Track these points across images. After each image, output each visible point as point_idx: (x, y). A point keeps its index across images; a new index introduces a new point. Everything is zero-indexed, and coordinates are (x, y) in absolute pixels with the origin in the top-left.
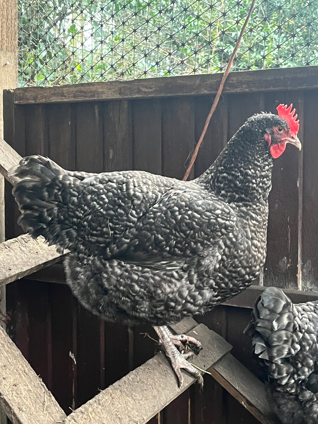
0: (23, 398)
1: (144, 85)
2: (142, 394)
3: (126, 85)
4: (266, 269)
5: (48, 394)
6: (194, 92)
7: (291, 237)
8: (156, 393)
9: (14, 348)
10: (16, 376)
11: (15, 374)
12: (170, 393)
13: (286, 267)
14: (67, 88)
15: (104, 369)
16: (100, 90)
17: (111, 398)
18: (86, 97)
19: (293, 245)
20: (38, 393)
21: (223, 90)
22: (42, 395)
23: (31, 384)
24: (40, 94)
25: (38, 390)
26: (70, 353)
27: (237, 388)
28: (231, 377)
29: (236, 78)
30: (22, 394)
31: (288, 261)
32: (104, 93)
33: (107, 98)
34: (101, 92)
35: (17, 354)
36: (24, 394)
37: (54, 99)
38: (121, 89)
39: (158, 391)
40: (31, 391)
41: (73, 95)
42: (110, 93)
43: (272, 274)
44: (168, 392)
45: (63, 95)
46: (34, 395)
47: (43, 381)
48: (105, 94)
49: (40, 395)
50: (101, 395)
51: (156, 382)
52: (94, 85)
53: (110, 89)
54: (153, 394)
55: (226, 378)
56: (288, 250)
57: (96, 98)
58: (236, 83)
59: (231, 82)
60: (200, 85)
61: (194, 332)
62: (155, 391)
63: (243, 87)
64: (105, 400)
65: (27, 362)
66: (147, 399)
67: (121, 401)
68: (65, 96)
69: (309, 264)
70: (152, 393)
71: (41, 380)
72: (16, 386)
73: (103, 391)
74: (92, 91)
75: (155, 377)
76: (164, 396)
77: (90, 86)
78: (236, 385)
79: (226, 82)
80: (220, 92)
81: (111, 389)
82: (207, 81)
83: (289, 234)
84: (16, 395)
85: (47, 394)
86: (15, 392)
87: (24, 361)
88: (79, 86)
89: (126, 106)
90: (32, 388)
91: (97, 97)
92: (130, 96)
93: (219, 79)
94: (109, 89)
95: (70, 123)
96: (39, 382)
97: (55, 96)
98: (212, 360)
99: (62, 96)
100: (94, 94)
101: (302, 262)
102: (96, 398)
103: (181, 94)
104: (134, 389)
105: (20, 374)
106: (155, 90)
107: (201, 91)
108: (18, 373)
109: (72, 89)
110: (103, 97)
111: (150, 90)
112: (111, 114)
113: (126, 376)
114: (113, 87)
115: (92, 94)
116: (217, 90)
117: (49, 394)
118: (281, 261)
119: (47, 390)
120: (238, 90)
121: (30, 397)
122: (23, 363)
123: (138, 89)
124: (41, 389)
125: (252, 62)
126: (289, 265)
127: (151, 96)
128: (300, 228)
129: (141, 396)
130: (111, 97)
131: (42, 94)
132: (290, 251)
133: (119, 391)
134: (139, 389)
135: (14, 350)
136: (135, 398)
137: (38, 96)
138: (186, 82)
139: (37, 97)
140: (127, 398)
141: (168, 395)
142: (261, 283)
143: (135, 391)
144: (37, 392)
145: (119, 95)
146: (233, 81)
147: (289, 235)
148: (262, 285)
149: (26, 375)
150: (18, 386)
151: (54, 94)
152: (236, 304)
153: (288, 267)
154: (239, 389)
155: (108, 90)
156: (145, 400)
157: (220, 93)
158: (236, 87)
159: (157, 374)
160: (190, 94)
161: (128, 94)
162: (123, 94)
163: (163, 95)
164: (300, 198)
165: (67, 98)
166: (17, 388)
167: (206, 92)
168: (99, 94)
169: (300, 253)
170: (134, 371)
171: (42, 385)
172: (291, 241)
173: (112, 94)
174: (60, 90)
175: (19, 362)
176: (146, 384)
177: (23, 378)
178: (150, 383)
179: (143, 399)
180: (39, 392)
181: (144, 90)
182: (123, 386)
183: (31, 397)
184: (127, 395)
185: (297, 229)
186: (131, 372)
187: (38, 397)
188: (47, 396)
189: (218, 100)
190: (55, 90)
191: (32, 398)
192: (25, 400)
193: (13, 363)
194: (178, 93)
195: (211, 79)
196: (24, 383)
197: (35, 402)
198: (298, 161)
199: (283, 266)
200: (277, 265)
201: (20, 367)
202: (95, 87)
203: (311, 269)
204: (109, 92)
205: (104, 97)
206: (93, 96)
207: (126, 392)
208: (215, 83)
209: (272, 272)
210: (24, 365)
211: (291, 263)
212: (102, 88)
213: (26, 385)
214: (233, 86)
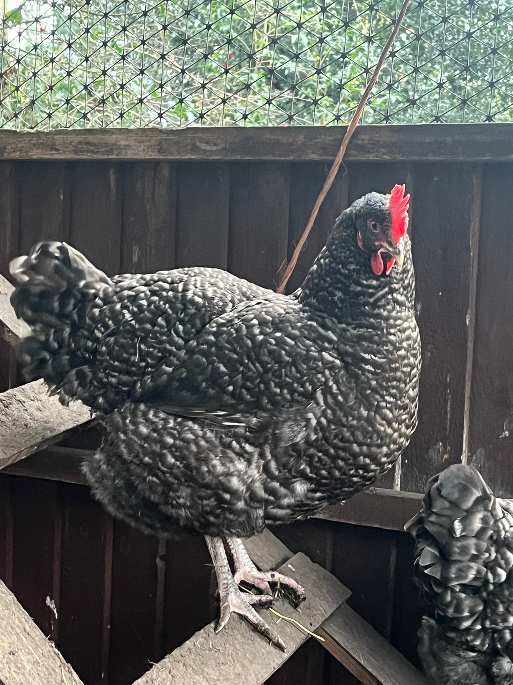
0: (28, 676)
1: (203, 139)
2: (218, 670)
3: (171, 137)
4: (406, 461)
5: (67, 669)
6: (294, 156)
7: (452, 408)
8: (240, 669)
9: (3, 589)
10: (12, 638)
11: (10, 634)
12: (262, 668)
13: (440, 459)
14: (62, 136)
15: (109, 627)
16: (123, 143)
17: (170, 676)
18: (97, 153)
19: (455, 423)
20: (50, 666)
21: (345, 155)
22: (57, 670)
23: (38, 651)
24: (10, 144)
25: (50, 662)
26: (48, 599)
27: (362, 662)
28: (351, 643)
29: (368, 136)
30: (25, 668)
31: (445, 448)
32: (130, 149)
33: (136, 157)
34: (125, 146)
35: (10, 600)
36: (28, 668)
37: (36, 154)
38: (161, 143)
39: (243, 666)
40: (38, 663)
41: (72, 148)
42: (141, 149)
43: (416, 470)
44: (259, 667)
45: (53, 147)
46: (45, 669)
47: (57, 646)
48: (133, 149)
49: (54, 671)
50: (155, 672)
51: (239, 650)
52: (113, 133)
53: (142, 142)
54: (236, 671)
55: (343, 645)
56: (446, 429)
57: (114, 157)
58: (369, 144)
59: (359, 142)
60: (304, 144)
61: (289, 566)
62: (238, 665)
63: (381, 151)
64: (162, 680)
65: (27, 614)
66: (227, 679)
67: (187, 681)
68: (57, 150)
69: (481, 455)
70: (234, 669)
71: (53, 645)
72: (13, 654)
73: (158, 665)
74: (108, 143)
75: (236, 642)
76: (253, 675)
77: (104, 135)
78: (359, 657)
79: (350, 142)
80: (339, 159)
81: (169, 661)
82: (316, 138)
83: (449, 403)
84: (16, 670)
85: (65, 669)
86: (12, 665)
87: (21, 612)
88: (85, 134)
89: (166, 172)
90: (40, 659)
91: (117, 155)
92: (178, 157)
93: (339, 137)
94: (139, 142)
95: (62, 197)
96: (51, 649)
97: (38, 148)
98: (323, 615)
99: (52, 149)
100: (112, 149)
101: (469, 452)
102: (148, 677)
103: (270, 158)
104: (204, 662)
105: (18, 634)
106: (223, 149)
107: (307, 154)
108: (14, 632)
109: (70, 138)
110: (126, 155)
111: (214, 148)
112: (139, 185)
113: (192, 639)
114: (147, 138)
115: (108, 148)
116: (335, 154)
117: (69, 669)
118: (433, 449)
119: (65, 662)
120: (371, 157)
121: (38, 674)
122: (20, 616)
123: (192, 145)
124: (54, 659)
125: (323, 89)
126: (446, 456)
127: (216, 158)
128: (467, 394)
129: (218, 675)
130: (142, 156)
131: (14, 143)
132: (450, 432)
133: (181, 664)
134: (212, 662)
135: (4, 593)
136: (207, 676)
137: (7, 147)
138: (280, 138)
139: (5, 148)
140: (196, 677)
141: (259, 672)
142: (397, 485)
143: (206, 665)
144: (48, 664)
145: (157, 154)
146: (363, 140)
147: (449, 406)
148: (398, 488)
149: (27, 636)
150: (16, 654)
151: (36, 146)
152: (355, 520)
153: (445, 459)
154: (366, 664)
155: (137, 144)
156: (224, 680)
157: (341, 161)
158: (368, 152)
159: (239, 636)
160: (287, 158)
161: (175, 152)
162: (164, 153)
163: (238, 157)
164: (470, 345)
165: (61, 154)
166: (15, 658)
167: (315, 157)
168: (121, 149)
169: (466, 437)
170: (202, 631)
171: (55, 653)
172: (452, 414)
173: (144, 150)
174: (49, 138)
175: (13, 613)
176: (224, 654)
177: (23, 640)
178: (229, 653)
179: (221, 678)
180: (52, 665)
181: (203, 146)
182: (187, 657)
183: (40, 673)
184: (196, 672)
185: (463, 396)
186: (197, 633)
187: (51, 674)
188: (66, 673)
189: (335, 172)
190: (39, 138)
191: (42, 675)
192: (30, 679)
193: (4, 615)
194: (265, 155)
195: (325, 134)
196: (27, 650)
197: (48, 682)
198: (469, 282)
199: (436, 458)
200: (426, 456)
201: (17, 621)
202: (115, 136)
203: (485, 464)
204: (140, 146)
205: (130, 155)
206: (110, 152)
207: (194, 667)
208: (331, 143)
209: (416, 467)
210: (23, 620)
211: (450, 452)
212: (127, 139)
213: (29, 654)
214: (362, 149)
